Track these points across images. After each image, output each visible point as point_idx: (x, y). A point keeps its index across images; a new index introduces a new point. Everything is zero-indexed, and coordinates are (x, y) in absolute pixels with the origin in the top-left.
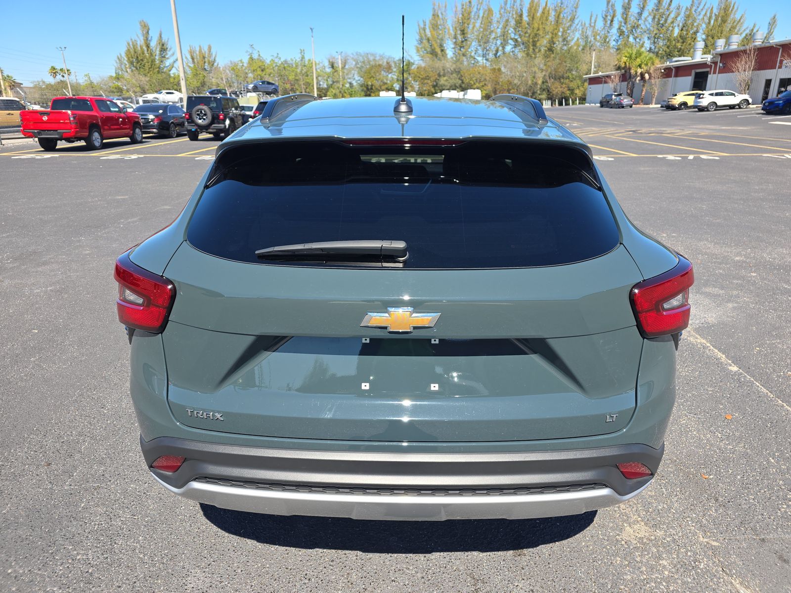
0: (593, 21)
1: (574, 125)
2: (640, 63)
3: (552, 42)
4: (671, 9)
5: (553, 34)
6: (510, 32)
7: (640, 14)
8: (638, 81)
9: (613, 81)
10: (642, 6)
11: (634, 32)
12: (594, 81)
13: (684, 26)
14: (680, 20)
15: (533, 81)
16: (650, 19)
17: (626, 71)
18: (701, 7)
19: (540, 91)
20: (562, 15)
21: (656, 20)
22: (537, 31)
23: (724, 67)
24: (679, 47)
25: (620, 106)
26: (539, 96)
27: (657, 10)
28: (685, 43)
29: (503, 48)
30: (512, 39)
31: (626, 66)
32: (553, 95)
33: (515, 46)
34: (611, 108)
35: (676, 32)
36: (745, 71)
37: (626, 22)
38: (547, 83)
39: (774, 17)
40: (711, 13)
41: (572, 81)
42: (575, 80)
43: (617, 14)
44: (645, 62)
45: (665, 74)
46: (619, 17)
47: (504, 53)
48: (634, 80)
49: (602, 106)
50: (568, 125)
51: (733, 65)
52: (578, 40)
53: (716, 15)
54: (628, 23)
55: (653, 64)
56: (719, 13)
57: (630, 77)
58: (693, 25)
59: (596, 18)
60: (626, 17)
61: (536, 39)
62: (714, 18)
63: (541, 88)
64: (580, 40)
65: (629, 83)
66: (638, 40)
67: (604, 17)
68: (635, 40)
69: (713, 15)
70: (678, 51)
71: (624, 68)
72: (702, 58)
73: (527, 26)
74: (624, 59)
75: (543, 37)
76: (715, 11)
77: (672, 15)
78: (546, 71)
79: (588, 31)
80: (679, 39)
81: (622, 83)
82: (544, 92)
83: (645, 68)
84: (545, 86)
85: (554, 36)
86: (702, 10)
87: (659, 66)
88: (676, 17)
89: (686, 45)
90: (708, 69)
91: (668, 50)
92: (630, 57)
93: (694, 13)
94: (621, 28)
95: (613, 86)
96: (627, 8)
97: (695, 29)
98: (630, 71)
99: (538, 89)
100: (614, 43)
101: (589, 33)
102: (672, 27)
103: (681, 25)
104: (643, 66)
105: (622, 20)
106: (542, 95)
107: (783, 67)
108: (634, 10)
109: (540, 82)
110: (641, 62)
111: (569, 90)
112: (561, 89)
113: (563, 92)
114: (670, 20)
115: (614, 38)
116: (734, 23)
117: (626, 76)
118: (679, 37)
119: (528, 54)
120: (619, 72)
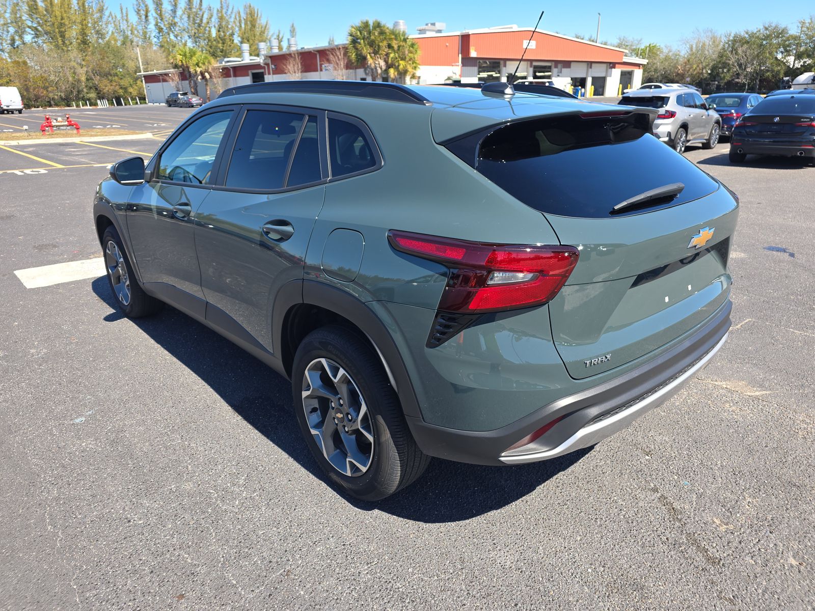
0: (125, 14)
1: (162, 125)
2: (197, 62)
3: (83, 33)
4: (203, 10)
5: (82, 25)
6: (24, 18)
7: (174, 11)
8: (200, 80)
9: (173, 80)
10: (173, 3)
11: (173, 29)
12: (150, 79)
13: (220, 28)
14: (214, 20)
15: (74, 77)
16: (185, 17)
17: (183, 70)
18: (230, 11)
19: (87, 90)
20: (86, 4)
21: (191, 19)
22: (62, 20)
23: (276, 69)
24: (221, 48)
25: (190, 105)
26: (88, 95)
27: (190, 9)
28: (225, 45)
29: (21, 37)
30: (29, 27)
31: (183, 65)
32: (104, 93)
33: (37, 36)
34: (181, 107)
35: (214, 33)
36: (295, 72)
37: (162, 18)
38: (93, 80)
39: (293, 26)
40: (240, 17)
41: (121, 79)
42: (125, 77)
43: (150, 9)
44: (202, 61)
45: (225, 74)
46: (152, 14)
47: (24, 43)
48: (195, 79)
49: (170, 106)
50: (155, 125)
51: (284, 67)
52: (113, 33)
53: (244, 19)
54: (164, 20)
55: (209, 63)
56: (247, 18)
57: (190, 76)
58: (227, 27)
59: (127, 11)
60: (160, 13)
61: (63, 30)
62: (243, 21)
63: (86, 86)
64: (116, 34)
65: (190, 82)
66: (179, 38)
67: (136, 10)
68: (177, 38)
69: (242, 19)
70: (222, 52)
71: (181, 67)
72: (251, 60)
73: (45, 13)
74: (179, 57)
75: (70, 27)
76: (243, 15)
77: (206, 16)
78: (88, 66)
79: (121, 25)
80: (219, 40)
81: (183, 82)
82: (92, 91)
83: (204, 67)
84: (91, 84)
85: (84, 27)
86: (232, 13)
87: (216, 65)
88: (210, 18)
89: (226, 46)
90: (262, 71)
91: (212, 51)
92: (185, 55)
93: (225, 15)
94: (159, 24)
95: (174, 85)
96: (158, 4)
97: (231, 31)
98: (188, 70)
99: (84, 86)
100: (155, 40)
101: (123, 26)
102: (209, 27)
103: (217, 26)
104: (200, 65)
105: (157, 16)
106: (90, 93)
107: (324, 70)
108: (167, 6)
109: (83, 78)
110: (198, 60)
111: (121, 88)
112: (112, 87)
113: (115, 91)
114: (205, 21)
115: (154, 35)
116: (262, 28)
117: (185, 74)
118: (218, 37)
119: (57, 46)
120: (177, 70)
